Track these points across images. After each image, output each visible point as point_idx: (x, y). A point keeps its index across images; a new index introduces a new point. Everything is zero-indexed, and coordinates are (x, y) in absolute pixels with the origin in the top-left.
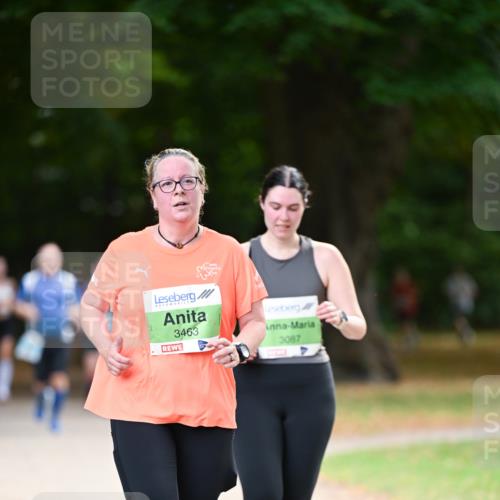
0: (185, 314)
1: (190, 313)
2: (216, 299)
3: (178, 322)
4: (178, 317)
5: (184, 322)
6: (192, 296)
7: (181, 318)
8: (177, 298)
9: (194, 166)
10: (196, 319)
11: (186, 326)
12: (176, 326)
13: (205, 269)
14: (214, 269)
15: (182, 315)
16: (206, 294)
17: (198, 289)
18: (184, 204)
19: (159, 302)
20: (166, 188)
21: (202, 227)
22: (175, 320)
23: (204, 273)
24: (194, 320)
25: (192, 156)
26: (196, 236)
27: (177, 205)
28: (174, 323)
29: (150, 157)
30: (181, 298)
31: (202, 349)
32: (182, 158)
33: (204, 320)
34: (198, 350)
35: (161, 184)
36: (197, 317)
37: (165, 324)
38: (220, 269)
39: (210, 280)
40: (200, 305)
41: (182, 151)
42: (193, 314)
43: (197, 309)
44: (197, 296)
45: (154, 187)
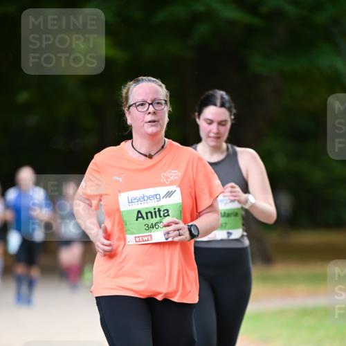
0: (153, 211)
1: (157, 210)
2: (177, 198)
3: (147, 218)
4: (147, 213)
5: (152, 217)
6: (158, 197)
7: (149, 215)
8: (146, 198)
9: (162, 92)
10: (162, 215)
11: (154, 221)
12: (146, 221)
13: (169, 175)
14: (175, 174)
15: (151, 212)
16: (169, 194)
17: (162, 191)
18: (155, 122)
19: (131, 202)
20: (140, 108)
21: (166, 140)
22: (145, 217)
23: (167, 178)
24: (160, 216)
25: (160, 83)
26: (163, 147)
27: (149, 122)
28: (144, 219)
29: (126, 83)
30: (149, 198)
31: (167, 239)
32: (153, 85)
33: (168, 215)
34: (164, 240)
35: (137, 104)
36: (162, 213)
37: (137, 220)
38: (180, 174)
39: (172, 183)
40: (164, 203)
41: (153, 79)
42: (159, 210)
43: (162, 206)
44: (162, 196)
45: (129, 108)
